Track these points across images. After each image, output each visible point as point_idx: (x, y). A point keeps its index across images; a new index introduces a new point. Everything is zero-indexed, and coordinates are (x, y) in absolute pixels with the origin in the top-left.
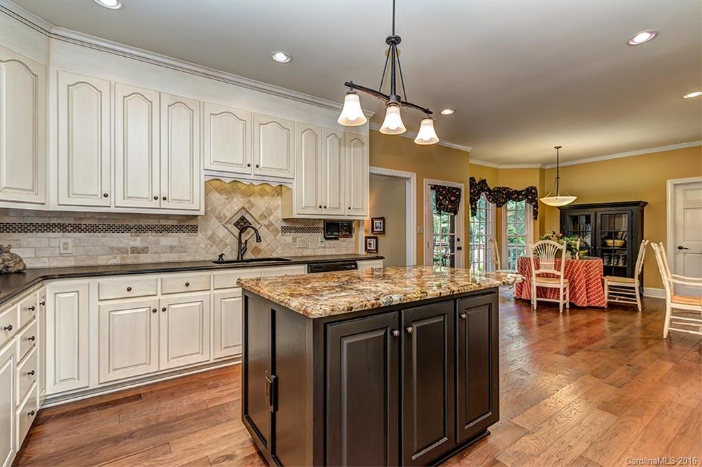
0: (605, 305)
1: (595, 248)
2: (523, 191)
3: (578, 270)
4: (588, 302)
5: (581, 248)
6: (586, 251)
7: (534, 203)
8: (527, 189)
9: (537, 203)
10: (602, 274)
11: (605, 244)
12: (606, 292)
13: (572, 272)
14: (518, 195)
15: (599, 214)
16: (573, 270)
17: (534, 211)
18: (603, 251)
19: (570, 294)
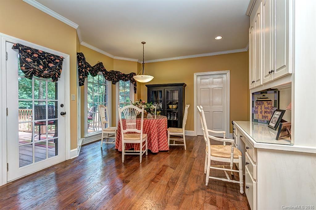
0: (168, 149)
1: (164, 110)
2: (128, 75)
3: (153, 126)
4: (159, 148)
5: (157, 110)
6: (160, 112)
7: (134, 83)
8: (131, 74)
9: (136, 82)
10: (167, 127)
11: (168, 107)
12: (169, 139)
13: (150, 128)
14: (126, 77)
15: (166, 90)
16: (150, 127)
17: (134, 87)
18: (168, 111)
19: (148, 145)
